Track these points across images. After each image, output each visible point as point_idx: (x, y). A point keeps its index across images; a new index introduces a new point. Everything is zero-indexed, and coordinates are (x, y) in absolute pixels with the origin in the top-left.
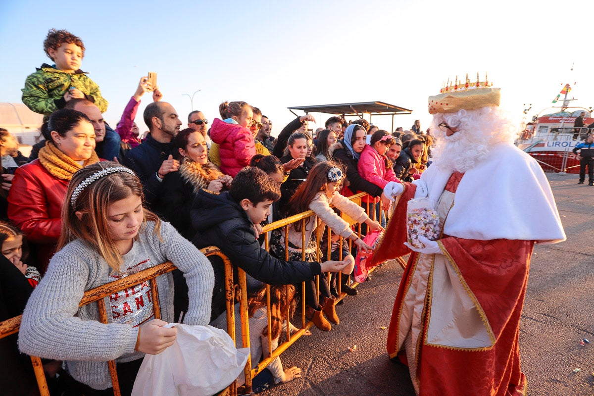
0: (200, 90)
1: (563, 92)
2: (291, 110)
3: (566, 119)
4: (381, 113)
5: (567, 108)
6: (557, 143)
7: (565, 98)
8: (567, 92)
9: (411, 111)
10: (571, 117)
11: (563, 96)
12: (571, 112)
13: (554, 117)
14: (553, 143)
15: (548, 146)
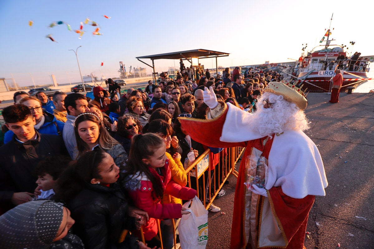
0: (81, 46)
1: (326, 35)
2: (139, 59)
3: (329, 53)
4: (208, 56)
5: (329, 46)
6: (326, 72)
7: (328, 39)
8: (329, 35)
9: (229, 54)
10: (332, 52)
11: (326, 37)
12: (332, 48)
13: (321, 53)
14: (324, 72)
15: (320, 74)
